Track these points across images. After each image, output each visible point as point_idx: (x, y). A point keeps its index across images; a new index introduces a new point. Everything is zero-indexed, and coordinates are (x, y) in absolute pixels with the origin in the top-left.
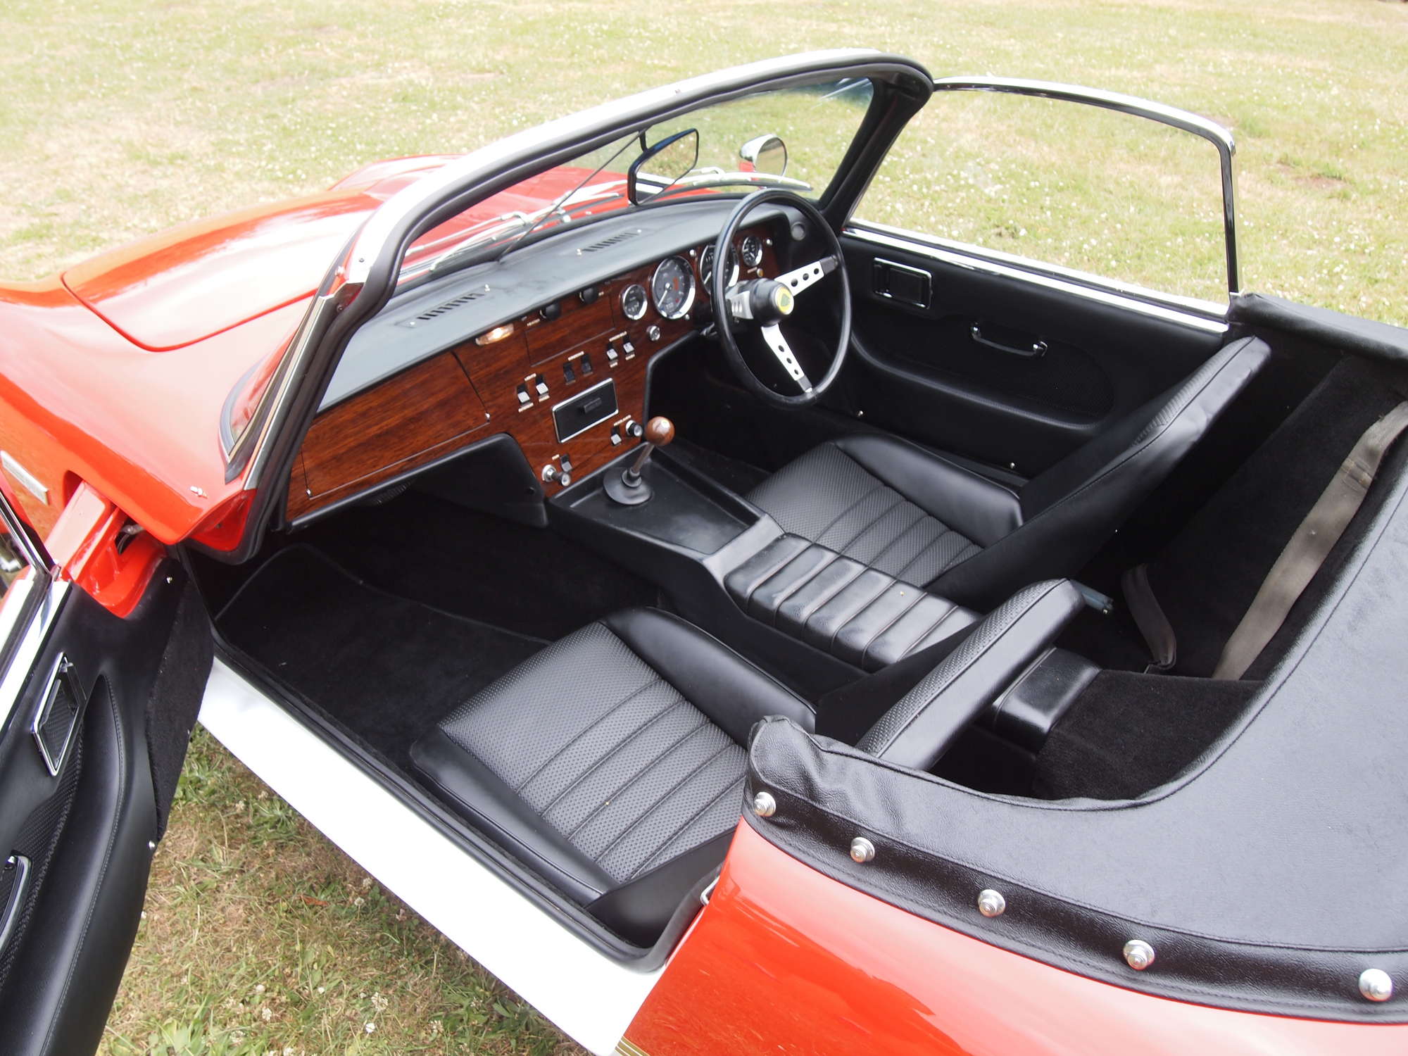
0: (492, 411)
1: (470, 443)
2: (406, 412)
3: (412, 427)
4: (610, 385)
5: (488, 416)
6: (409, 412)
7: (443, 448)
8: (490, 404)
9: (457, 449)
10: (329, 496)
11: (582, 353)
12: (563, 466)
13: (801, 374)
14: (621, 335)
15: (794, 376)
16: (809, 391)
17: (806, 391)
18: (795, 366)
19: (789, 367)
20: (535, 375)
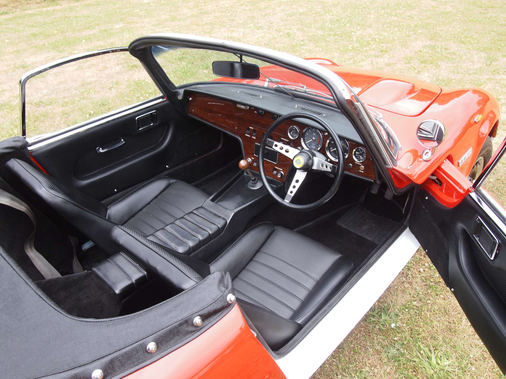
0: (238, 128)
1: (230, 132)
5: (236, 128)
7: (223, 126)
9: (227, 130)
13: (293, 195)
14: (286, 140)
15: (289, 193)
16: (286, 202)
17: (285, 200)
18: (295, 191)
19: (291, 189)
20: (253, 128)
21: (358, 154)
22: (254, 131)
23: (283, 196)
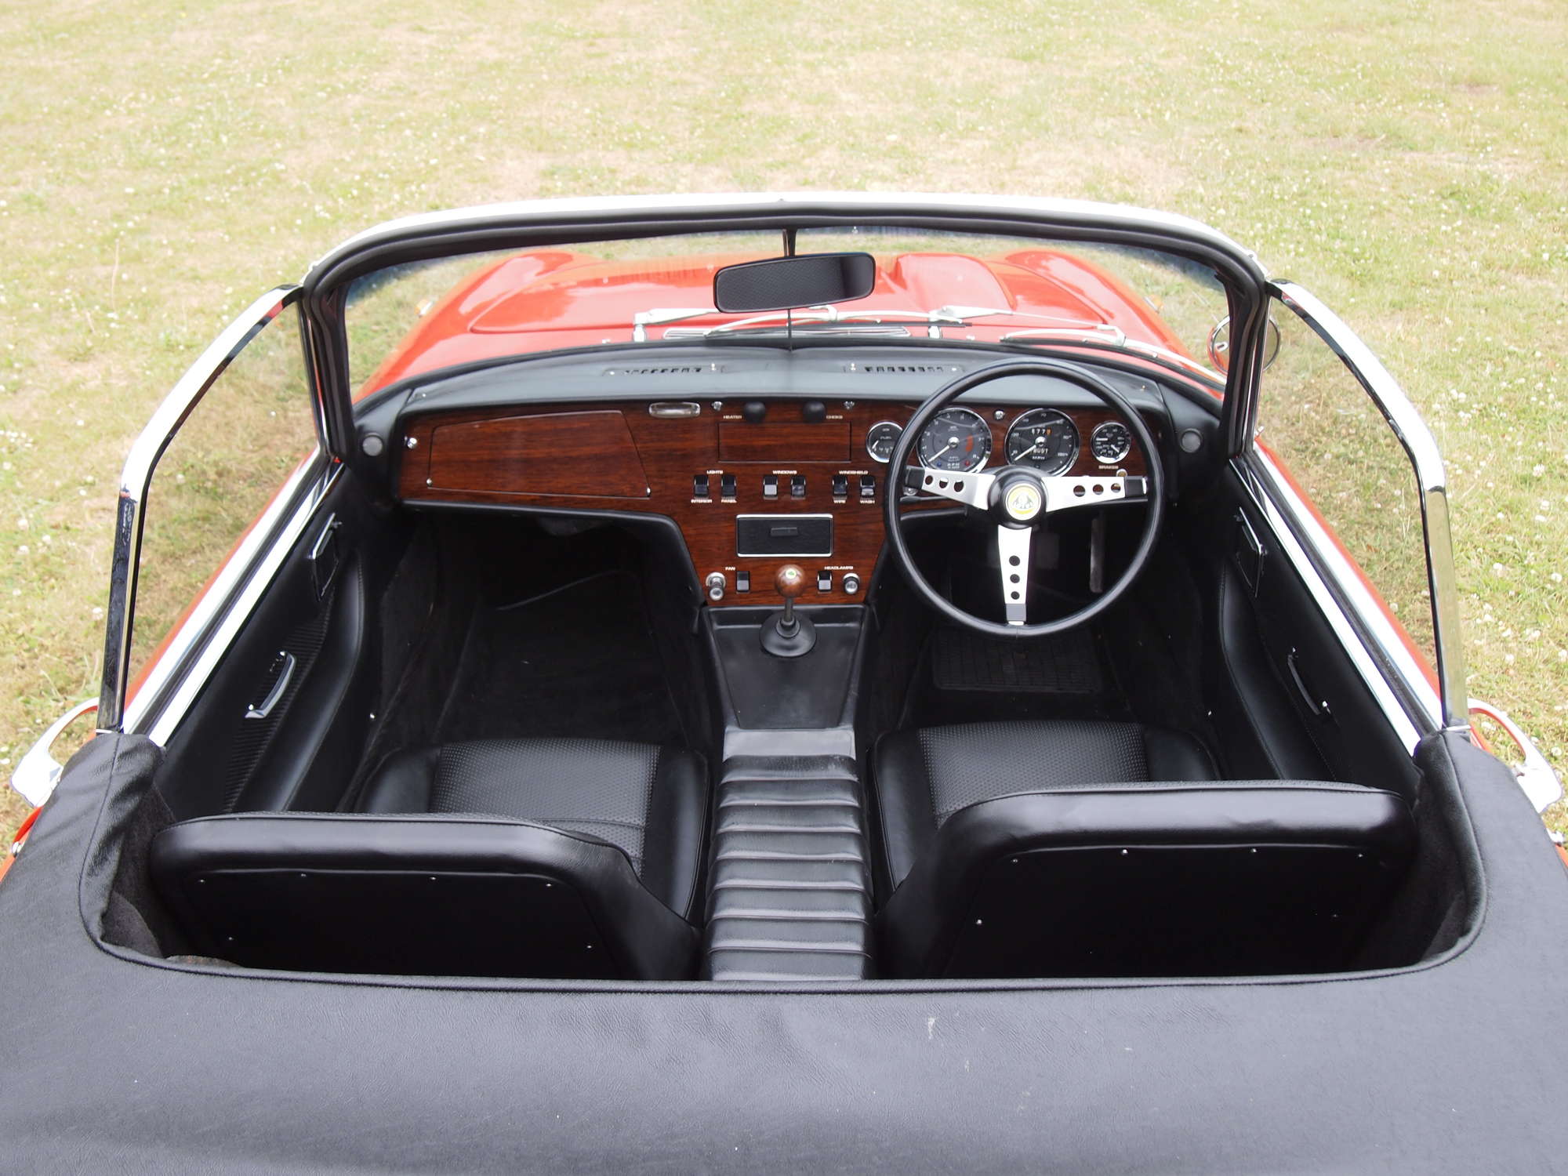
0: (656, 488)
1: (622, 510)
2: (553, 450)
3: (555, 466)
4: (827, 520)
5: (649, 491)
6: (555, 452)
7: (586, 501)
8: (655, 480)
9: (604, 509)
10: (450, 494)
11: (795, 472)
12: (739, 582)
13: (1022, 600)
14: (859, 472)
15: (1008, 599)
16: (1017, 624)
17: (1011, 623)
18: (1022, 587)
19: (1008, 587)
20: (721, 472)
21: (1103, 443)
22: (727, 478)
23: (999, 616)
